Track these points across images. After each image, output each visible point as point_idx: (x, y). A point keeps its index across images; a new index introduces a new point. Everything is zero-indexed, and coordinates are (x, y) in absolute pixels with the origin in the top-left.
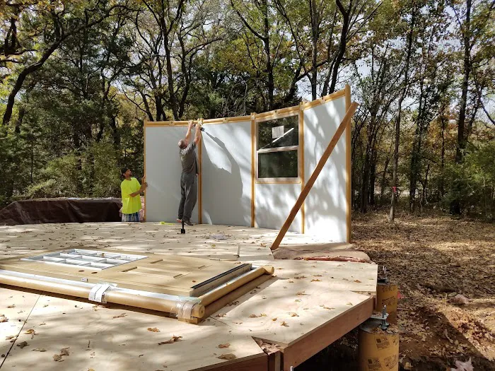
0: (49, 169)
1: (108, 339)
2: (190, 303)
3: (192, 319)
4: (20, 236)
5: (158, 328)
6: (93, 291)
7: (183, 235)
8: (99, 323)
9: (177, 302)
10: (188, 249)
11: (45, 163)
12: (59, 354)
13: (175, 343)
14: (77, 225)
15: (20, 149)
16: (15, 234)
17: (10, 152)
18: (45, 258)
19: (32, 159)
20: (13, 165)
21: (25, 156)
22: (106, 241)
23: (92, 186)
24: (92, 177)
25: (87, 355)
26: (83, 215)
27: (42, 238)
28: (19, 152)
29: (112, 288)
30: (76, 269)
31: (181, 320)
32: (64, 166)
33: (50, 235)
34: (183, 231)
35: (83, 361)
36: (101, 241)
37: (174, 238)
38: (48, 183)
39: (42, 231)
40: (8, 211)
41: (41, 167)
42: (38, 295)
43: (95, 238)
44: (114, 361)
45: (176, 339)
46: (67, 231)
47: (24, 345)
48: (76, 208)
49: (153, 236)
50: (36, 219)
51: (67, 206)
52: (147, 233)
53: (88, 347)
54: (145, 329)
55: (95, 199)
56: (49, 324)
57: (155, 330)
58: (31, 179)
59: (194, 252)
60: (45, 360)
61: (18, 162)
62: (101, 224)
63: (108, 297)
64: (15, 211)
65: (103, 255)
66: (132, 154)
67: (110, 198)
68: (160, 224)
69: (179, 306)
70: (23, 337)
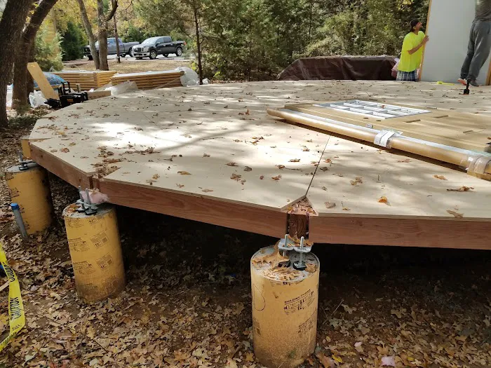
0: (326, 28)
1: (396, 178)
2: (485, 158)
3: (485, 175)
4: (304, 89)
5: (445, 176)
6: (378, 136)
7: (466, 96)
8: (385, 164)
9: (468, 156)
10: (475, 110)
11: (322, 22)
12: (354, 181)
13: (465, 192)
14: (351, 82)
15: (301, 9)
16: (301, 87)
17: (293, 12)
18: (331, 105)
19: (311, 18)
20: (295, 26)
21: (305, 15)
22: (381, 97)
23: (363, 45)
24: (364, 34)
25: (379, 186)
26: (355, 73)
27: (322, 92)
28: (300, 12)
29: (398, 135)
30: (361, 116)
31: (471, 174)
32: (340, 23)
33: (329, 89)
34: (466, 92)
35: (375, 189)
36: (376, 97)
37: (455, 98)
38: (324, 42)
39: (322, 86)
40: (292, 68)
41: (318, 26)
42: (328, 136)
43: (370, 94)
44: (404, 195)
45: (466, 189)
46: (344, 87)
47: (325, 169)
48: (349, 66)
49: (431, 95)
50: (314, 76)
51: (342, 63)
52: (422, 92)
53: (378, 181)
54: (432, 176)
55: (368, 57)
56: (341, 158)
57: (442, 178)
58: (309, 39)
59: (482, 113)
60: (343, 183)
61: (300, 22)
62: (374, 81)
63: (393, 143)
64: (297, 69)
65: (383, 107)
66: (408, 6)
67: (384, 56)
68: (438, 83)
69: (471, 159)
70: (323, 163)
